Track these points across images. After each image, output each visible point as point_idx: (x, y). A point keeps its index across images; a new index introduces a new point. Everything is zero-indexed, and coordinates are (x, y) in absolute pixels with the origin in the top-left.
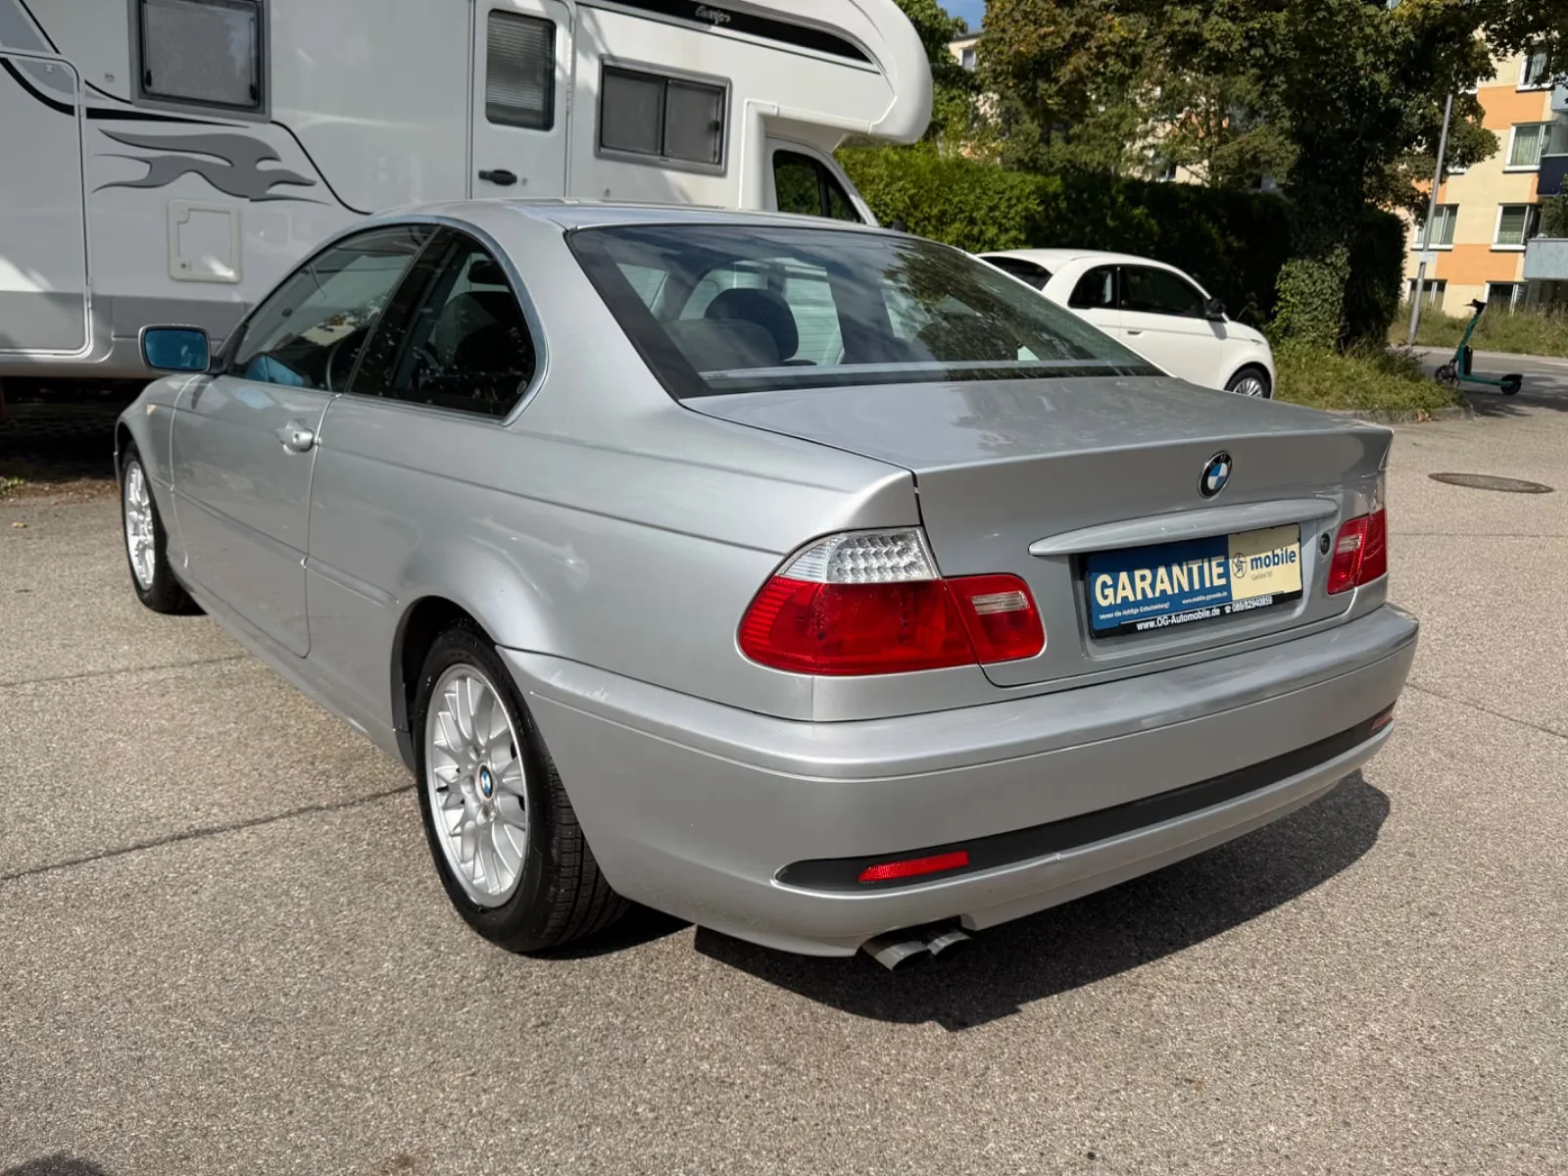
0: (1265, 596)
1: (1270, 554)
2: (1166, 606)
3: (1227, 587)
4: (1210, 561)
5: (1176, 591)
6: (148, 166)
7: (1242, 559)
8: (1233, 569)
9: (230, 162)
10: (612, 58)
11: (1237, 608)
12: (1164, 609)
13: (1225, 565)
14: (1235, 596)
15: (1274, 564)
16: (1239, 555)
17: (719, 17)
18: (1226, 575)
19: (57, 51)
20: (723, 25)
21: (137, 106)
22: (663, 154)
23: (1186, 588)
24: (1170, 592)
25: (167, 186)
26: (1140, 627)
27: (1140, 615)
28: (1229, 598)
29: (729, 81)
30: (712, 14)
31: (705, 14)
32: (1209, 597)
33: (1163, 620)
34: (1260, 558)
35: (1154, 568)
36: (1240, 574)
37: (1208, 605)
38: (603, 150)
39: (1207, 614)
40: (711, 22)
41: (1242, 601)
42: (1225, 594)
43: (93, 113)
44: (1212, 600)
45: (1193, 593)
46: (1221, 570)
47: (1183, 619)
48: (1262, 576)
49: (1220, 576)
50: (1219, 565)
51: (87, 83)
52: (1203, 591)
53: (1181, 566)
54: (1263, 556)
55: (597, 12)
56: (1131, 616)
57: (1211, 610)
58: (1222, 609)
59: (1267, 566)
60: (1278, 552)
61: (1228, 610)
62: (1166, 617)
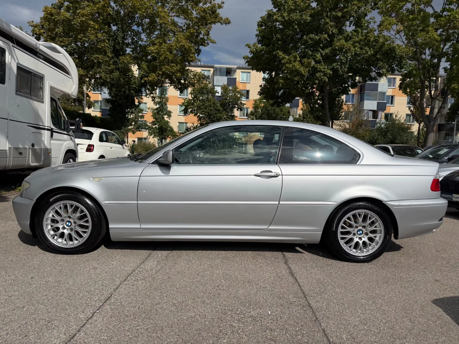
10: (20, 64)
17: (42, 57)
20: (42, 59)
22: (31, 95)
29: (44, 75)
30: (41, 56)
31: (39, 55)
38: (18, 92)
40: (40, 58)
55: (15, 48)
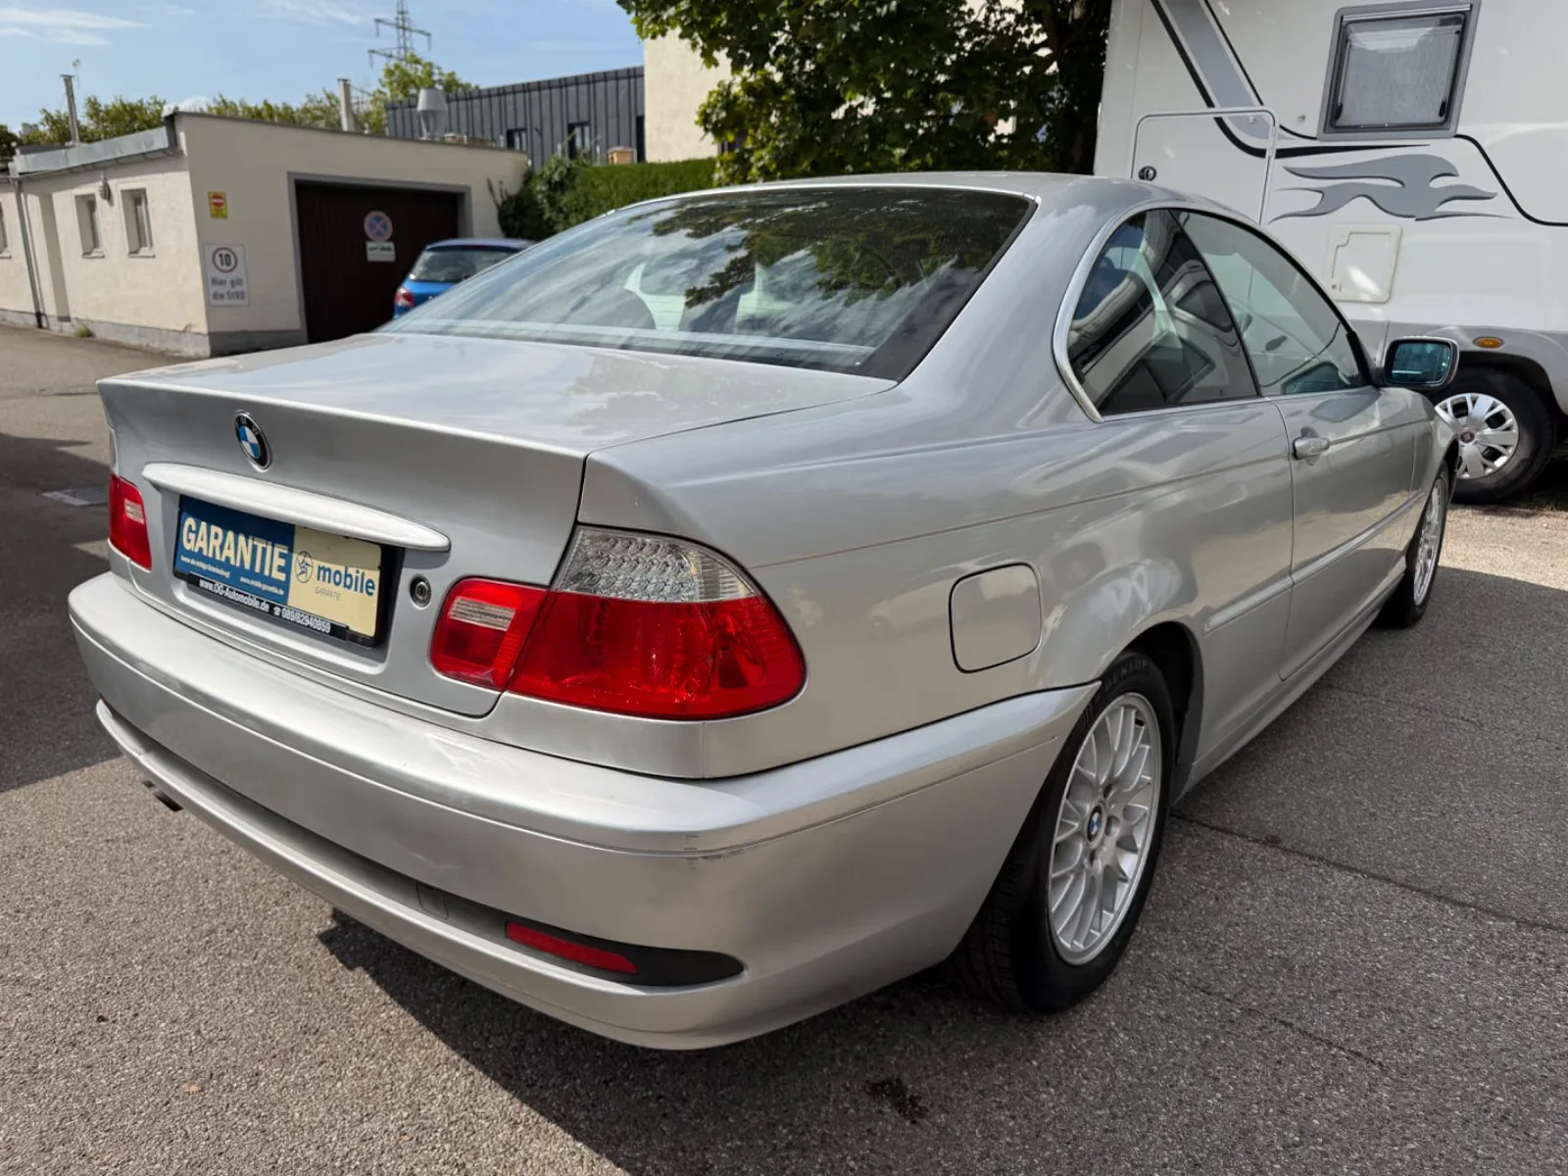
0: (323, 619)
1: (342, 569)
2: (227, 574)
3: (285, 586)
4: (273, 546)
5: (238, 565)
6: (1320, 195)
7: (308, 560)
8: (295, 568)
9: (1402, 183)
11: (287, 614)
12: (224, 577)
13: (288, 558)
14: (291, 602)
15: (345, 585)
16: (306, 554)
18: (286, 570)
19: (1261, 103)
21: (1322, 141)
23: (247, 566)
24: (232, 562)
25: (1335, 213)
26: (202, 583)
27: (207, 573)
28: (284, 599)
32: (265, 587)
33: (219, 588)
34: (329, 570)
35: (225, 529)
36: (302, 577)
37: (261, 595)
39: (256, 604)
41: (295, 610)
42: (281, 592)
43: (1282, 153)
44: (267, 592)
45: (251, 574)
46: (282, 562)
47: (233, 596)
48: (330, 594)
49: (280, 569)
50: (282, 555)
51: (1282, 127)
52: (260, 577)
53: (247, 537)
54: (334, 567)
56: (199, 570)
57: (261, 601)
58: (272, 607)
59: (337, 584)
60: (352, 571)
61: (277, 611)
62: (222, 585)
